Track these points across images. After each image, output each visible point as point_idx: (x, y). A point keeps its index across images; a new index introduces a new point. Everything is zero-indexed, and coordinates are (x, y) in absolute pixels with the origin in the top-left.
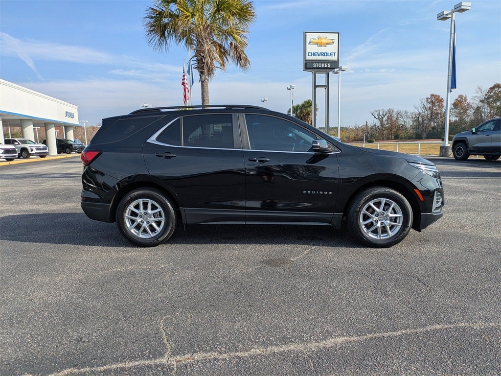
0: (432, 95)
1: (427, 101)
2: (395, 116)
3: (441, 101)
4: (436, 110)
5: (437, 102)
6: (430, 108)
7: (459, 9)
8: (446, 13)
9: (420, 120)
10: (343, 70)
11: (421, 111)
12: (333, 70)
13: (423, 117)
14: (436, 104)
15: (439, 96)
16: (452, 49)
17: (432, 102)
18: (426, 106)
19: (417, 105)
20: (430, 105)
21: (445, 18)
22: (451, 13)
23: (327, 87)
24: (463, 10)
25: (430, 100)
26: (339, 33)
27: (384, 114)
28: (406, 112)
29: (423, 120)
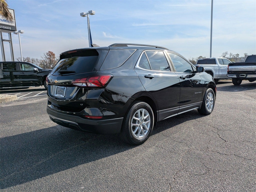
0: (49, 52)
1: (47, 54)
2: (31, 61)
3: (54, 55)
4: (52, 59)
5: (52, 55)
6: (49, 58)
7: (91, 13)
8: (84, 13)
9: (45, 64)
10: (22, 33)
11: (44, 59)
12: (14, 32)
13: (46, 62)
14: (52, 56)
15: (52, 52)
16: (89, 31)
17: (49, 55)
18: (47, 57)
19: (43, 57)
20: (49, 56)
21: (84, 16)
22: (87, 14)
23: (10, 41)
24: (92, 14)
25: (48, 54)
26: (14, 10)
27: (25, 60)
28: (37, 59)
29: (46, 64)
